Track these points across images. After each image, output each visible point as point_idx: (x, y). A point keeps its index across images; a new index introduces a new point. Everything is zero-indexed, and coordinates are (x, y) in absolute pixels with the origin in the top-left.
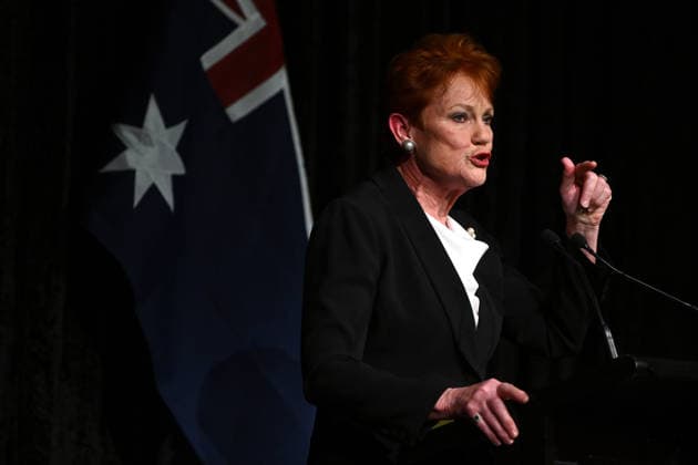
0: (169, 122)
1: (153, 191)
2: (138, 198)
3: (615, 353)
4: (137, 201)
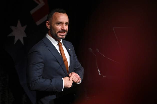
0: (23, 25)
1: (19, 41)
2: (15, 42)
3: (100, 74)
4: (15, 43)
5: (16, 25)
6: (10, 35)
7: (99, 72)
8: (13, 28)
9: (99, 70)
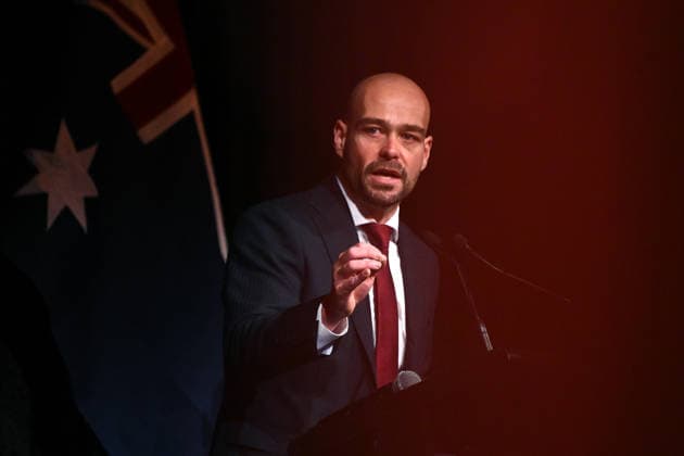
0: (80, 145)
2: (51, 219)
3: (489, 346)
4: (50, 223)
5: (49, 145)
6: (26, 190)
7: (486, 336)
8: (38, 157)
9: (483, 329)
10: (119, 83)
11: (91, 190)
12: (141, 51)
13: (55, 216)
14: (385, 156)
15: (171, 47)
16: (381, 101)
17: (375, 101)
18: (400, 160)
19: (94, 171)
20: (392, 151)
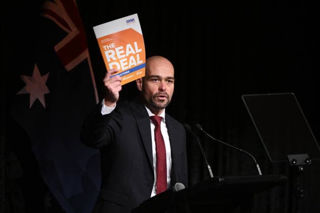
1: (37, 101)
3: (212, 174)
4: (31, 106)
10: (57, 48)
11: (47, 91)
12: (66, 34)
13: (33, 102)
14: (161, 90)
15: (78, 32)
16: (157, 68)
17: (154, 68)
18: (166, 91)
19: (48, 84)
20: (164, 88)
